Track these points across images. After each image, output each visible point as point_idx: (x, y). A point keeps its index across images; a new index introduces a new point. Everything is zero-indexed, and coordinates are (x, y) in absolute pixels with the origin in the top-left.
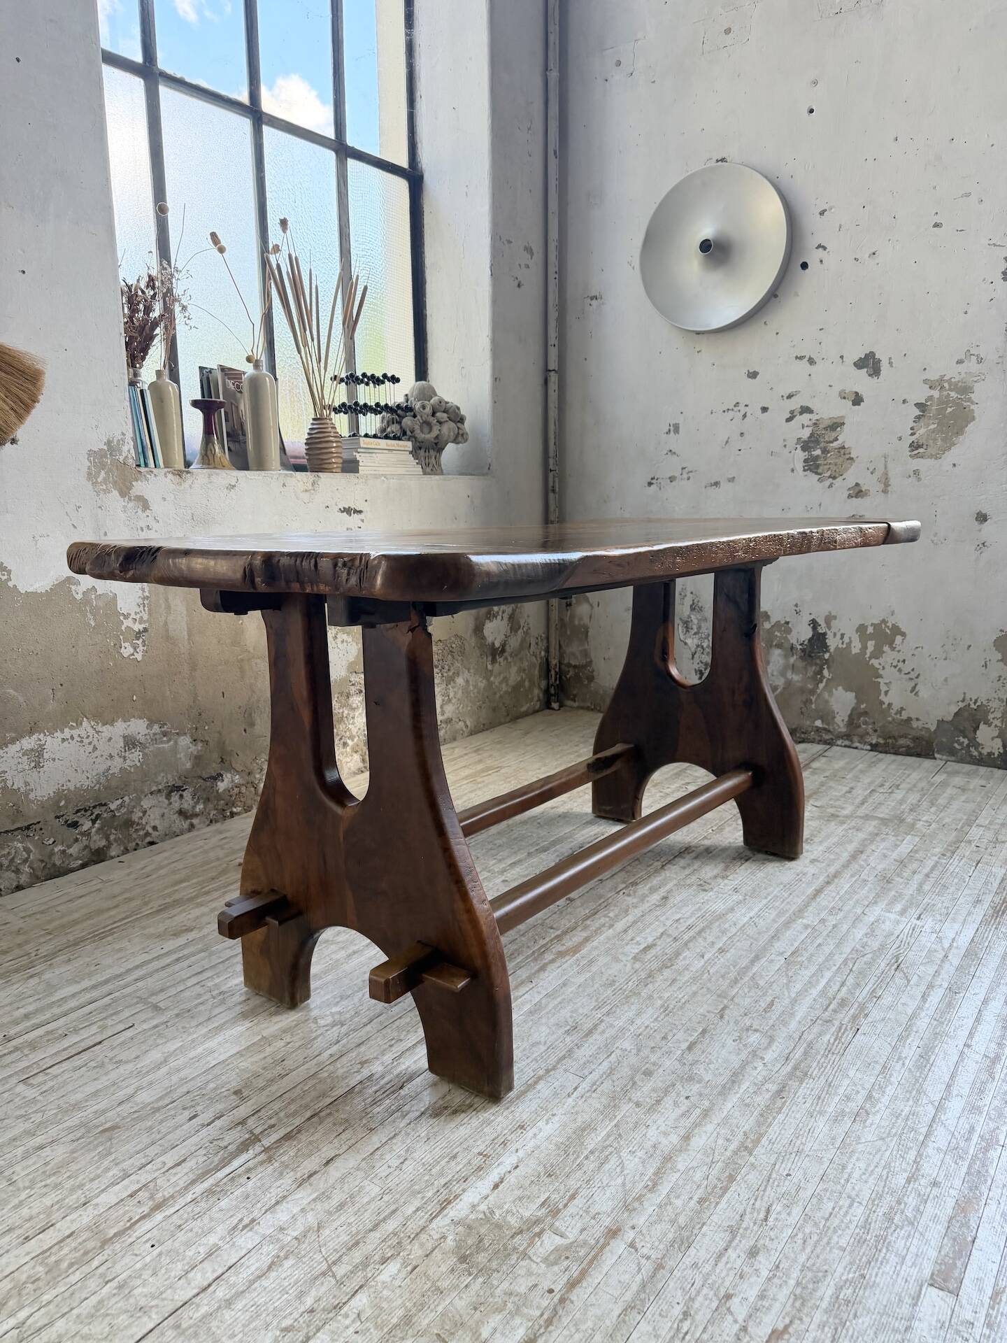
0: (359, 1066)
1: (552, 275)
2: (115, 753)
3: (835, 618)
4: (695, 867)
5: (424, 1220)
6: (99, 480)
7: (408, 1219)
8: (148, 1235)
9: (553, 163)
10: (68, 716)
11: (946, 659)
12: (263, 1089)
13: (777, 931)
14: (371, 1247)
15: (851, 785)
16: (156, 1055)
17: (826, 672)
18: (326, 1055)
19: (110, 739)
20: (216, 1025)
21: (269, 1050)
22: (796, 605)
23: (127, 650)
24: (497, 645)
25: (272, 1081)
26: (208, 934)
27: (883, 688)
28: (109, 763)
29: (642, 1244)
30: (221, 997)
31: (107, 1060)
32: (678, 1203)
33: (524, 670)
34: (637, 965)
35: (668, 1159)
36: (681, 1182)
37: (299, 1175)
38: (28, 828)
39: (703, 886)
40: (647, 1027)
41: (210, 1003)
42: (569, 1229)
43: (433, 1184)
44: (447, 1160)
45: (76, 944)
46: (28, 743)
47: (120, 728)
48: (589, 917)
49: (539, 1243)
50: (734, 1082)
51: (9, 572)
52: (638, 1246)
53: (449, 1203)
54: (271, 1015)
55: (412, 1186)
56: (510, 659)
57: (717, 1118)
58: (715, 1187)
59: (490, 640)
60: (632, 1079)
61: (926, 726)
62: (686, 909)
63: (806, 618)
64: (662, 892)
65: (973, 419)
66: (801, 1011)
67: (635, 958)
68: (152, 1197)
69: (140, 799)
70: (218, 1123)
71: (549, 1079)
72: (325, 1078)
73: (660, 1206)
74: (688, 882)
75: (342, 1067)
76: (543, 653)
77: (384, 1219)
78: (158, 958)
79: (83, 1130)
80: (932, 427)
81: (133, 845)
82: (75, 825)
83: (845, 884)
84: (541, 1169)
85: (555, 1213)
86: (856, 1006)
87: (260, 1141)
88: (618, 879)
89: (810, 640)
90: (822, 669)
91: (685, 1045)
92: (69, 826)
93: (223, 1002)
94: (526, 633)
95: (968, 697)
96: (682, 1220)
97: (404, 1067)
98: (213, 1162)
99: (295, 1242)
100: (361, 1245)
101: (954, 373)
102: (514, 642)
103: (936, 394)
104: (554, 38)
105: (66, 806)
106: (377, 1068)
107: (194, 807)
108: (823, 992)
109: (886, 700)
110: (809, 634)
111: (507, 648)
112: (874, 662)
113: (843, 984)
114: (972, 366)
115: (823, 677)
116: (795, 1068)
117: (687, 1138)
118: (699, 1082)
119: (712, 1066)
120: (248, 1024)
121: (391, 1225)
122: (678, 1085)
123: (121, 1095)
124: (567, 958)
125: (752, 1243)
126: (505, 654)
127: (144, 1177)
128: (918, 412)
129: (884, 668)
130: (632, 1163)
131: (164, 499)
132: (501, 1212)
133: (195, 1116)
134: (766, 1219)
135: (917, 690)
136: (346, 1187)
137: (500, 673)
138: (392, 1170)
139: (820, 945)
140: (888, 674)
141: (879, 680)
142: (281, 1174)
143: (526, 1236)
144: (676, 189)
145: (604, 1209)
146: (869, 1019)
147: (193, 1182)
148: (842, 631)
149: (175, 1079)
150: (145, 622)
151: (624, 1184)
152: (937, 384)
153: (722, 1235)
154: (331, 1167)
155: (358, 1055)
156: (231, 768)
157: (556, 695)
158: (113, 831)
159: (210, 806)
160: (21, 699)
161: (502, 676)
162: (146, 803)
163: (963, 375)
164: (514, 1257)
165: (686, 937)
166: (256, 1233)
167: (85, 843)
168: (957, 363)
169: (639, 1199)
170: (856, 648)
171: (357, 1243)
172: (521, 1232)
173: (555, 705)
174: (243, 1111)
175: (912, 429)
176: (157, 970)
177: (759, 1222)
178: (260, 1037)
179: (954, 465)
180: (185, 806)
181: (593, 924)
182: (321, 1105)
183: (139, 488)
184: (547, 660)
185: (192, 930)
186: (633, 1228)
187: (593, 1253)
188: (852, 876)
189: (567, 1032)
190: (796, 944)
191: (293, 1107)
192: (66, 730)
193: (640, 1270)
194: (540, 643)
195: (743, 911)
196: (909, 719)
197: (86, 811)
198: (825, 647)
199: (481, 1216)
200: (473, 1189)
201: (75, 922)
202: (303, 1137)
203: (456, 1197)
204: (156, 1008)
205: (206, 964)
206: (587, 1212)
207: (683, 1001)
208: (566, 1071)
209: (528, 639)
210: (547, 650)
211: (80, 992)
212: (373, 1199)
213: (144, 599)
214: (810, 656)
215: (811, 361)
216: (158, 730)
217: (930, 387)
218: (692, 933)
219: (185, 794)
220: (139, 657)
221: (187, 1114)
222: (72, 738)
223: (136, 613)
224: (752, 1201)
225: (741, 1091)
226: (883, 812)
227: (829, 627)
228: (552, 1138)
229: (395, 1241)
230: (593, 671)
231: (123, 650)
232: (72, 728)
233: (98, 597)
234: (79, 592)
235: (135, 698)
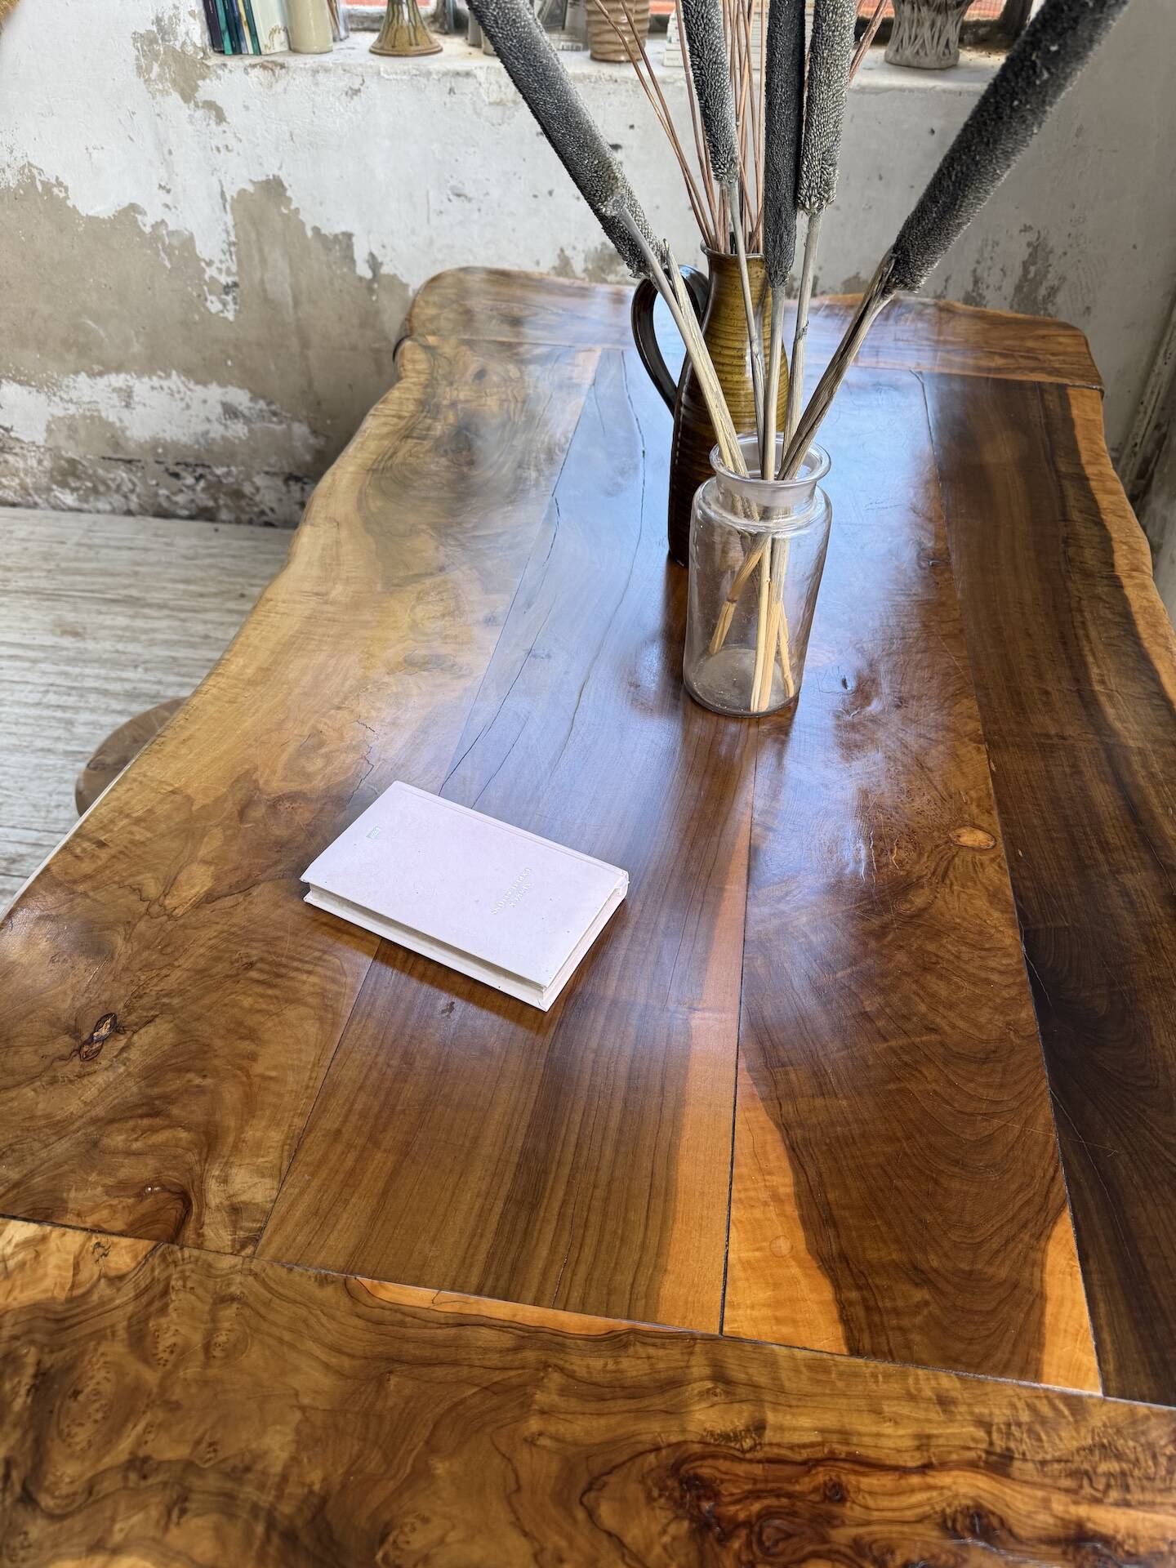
2: (213, 417)
6: (153, 75)
10: (154, 363)
19: (205, 401)
28: (207, 426)
38: (130, 462)
46: (118, 380)
47: (215, 393)
51: (66, 189)
69: (251, 475)
81: (245, 517)
82: (176, 475)
92: (171, 474)
105: (165, 455)
131: (247, 108)
150: (233, 274)
158: (222, 496)
160: (102, 334)
162: (258, 481)
167: (192, 496)
183: (208, 89)
192: (155, 378)
197: (187, 466)
213: (230, 244)
216: (265, 407)
219: (305, 487)
220: (230, 316)
222: (162, 388)
223: (221, 262)
231: (208, 304)
232: (160, 377)
233: (171, 234)
234: (147, 223)
235: (229, 363)
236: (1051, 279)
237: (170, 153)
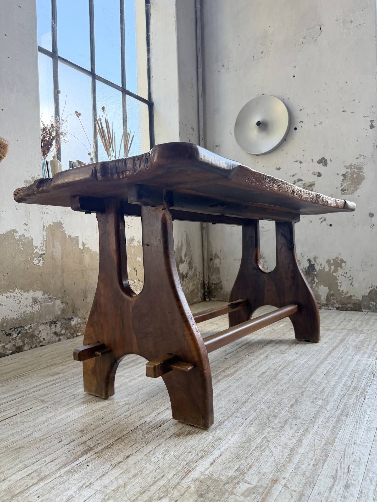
0: (139, 419)
1: (201, 138)
2: (28, 305)
3: (317, 258)
4: (277, 346)
5: (178, 480)
7: (170, 479)
8: (37, 492)
9: (201, 99)
10: (9, 287)
11: (363, 271)
12: (94, 429)
13: (318, 365)
14: (152, 493)
15: (333, 320)
16: (42, 419)
17: (316, 280)
18: (123, 415)
19: (27, 299)
20: (71, 406)
21: (96, 415)
22: (302, 254)
23: (36, 262)
24: (184, 274)
25: (98, 426)
26: (67, 375)
27: (339, 284)
29: (291, 485)
30: (73, 396)
31: (19, 421)
32: (304, 467)
33: (195, 285)
34: (260, 379)
35: (293, 449)
36: (302, 458)
37: (113, 463)
39: (282, 352)
40: (270, 400)
41: (68, 399)
42: (252, 480)
43: (180, 464)
44: (186, 454)
45: (7, 380)
47: (31, 294)
48: (235, 364)
49: (238, 487)
50: (315, 418)
52: (289, 486)
53: (190, 471)
54: (96, 402)
55: (170, 465)
56: (189, 280)
57: (312, 432)
58: (320, 459)
59: (181, 271)
60: (268, 418)
61: (358, 298)
62: (276, 360)
63: (306, 259)
64: (265, 355)
65: (364, 179)
66: (338, 391)
67: (259, 376)
68: (39, 475)
69: (38, 326)
70: (72, 444)
71: (229, 420)
72: (123, 424)
73: (295, 469)
74: (275, 351)
75: (131, 419)
76: (202, 279)
77: (158, 480)
78: (44, 383)
79: (5, 449)
80: (349, 183)
81: (34, 346)
82: (10, 335)
83: (341, 349)
84: (233, 455)
85: (244, 474)
86: (361, 389)
87: (93, 450)
88: (245, 351)
89: (308, 267)
90: (314, 278)
91: (289, 406)
92: (7, 335)
93: (74, 398)
94: (195, 270)
95: (373, 286)
96: (307, 474)
97: (160, 418)
98: (70, 459)
99: (113, 493)
100: (147, 492)
101: (355, 162)
102: (191, 273)
103: (349, 170)
104: (200, 58)
105: (6, 326)
106: (148, 419)
107: (61, 331)
108: (345, 384)
109: (341, 289)
110: (308, 265)
111: (188, 275)
112: (334, 274)
113: (352, 382)
114: (362, 159)
115: (315, 281)
116: (342, 412)
117: (300, 440)
118: (300, 418)
119: (304, 413)
120: (85, 406)
121: (162, 483)
122: (290, 420)
123: (24, 435)
124: (228, 377)
125: (345, 482)
126: (188, 278)
127: (35, 467)
128: (343, 178)
129: (339, 276)
130: (277, 452)
132: (216, 474)
133: (61, 441)
134: (349, 472)
135: (352, 284)
136: (137, 467)
137: (186, 285)
138: (159, 459)
139: (337, 369)
140: (341, 279)
141: (337, 281)
142: (104, 463)
143: (231, 484)
144: (246, 105)
145: (268, 471)
146: (368, 393)
147: (60, 468)
148: (320, 263)
149: (51, 427)
150: (44, 251)
151: (275, 460)
152: (350, 167)
153: (329, 480)
154: (129, 459)
155: (138, 415)
156: (77, 316)
157: (208, 295)
158: (26, 339)
159: (68, 331)
161: (186, 287)
162: (41, 328)
163: (359, 163)
164: (227, 494)
165: (279, 369)
166: (93, 489)
167: (14, 343)
168: (356, 159)
169: (284, 466)
170: (327, 269)
171: (145, 491)
172: (228, 483)
173: (207, 300)
174: (84, 438)
175: (341, 184)
176: (44, 388)
177: (345, 473)
178: (92, 410)
179: (359, 196)
180: (57, 330)
181: (238, 366)
182: (122, 434)
184: (204, 282)
185: (60, 374)
186: (284, 478)
187: (266, 491)
188: (343, 347)
189: (234, 403)
190: (327, 369)
191: (108, 436)
192: (8, 293)
193: (292, 497)
194: (201, 275)
195: (301, 359)
196: (351, 296)
197: (15, 329)
198: (314, 269)
199: (207, 476)
200: (201, 465)
201: (8, 373)
202: (114, 447)
203: (193, 469)
204: (43, 401)
205: (66, 385)
206: (259, 473)
207: (284, 390)
208: (236, 417)
209: (196, 272)
210: (204, 277)
211: (8, 397)
212: (152, 472)
213: (44, 241)
214: (309, 273)
215: (301, 162)
216: (47, 297)
217: (347, 168)
218: (281, 367)
219: (57, 325)
220: (41, 265)
221: (57, 441)
222: (11, 296)
223: (40, 247)
224: (339, 465)
225: (320, 421)
226: (349, 327)
227: (315, 261)
228: (235, 443)
229: (164, 489)
230: (222, 285)
231: (34, 261)
232: (11, 292)
233: (25, 239)
234: (17, 236)
235: (38, 282)
236: (189, 240)
237: (29, 214)
